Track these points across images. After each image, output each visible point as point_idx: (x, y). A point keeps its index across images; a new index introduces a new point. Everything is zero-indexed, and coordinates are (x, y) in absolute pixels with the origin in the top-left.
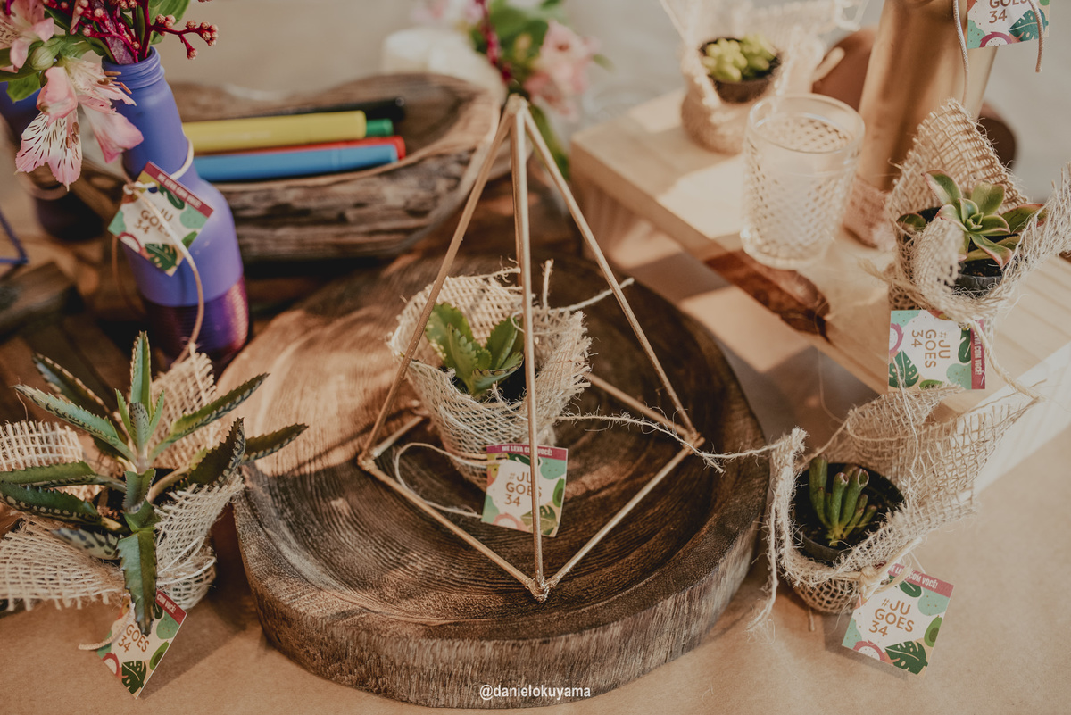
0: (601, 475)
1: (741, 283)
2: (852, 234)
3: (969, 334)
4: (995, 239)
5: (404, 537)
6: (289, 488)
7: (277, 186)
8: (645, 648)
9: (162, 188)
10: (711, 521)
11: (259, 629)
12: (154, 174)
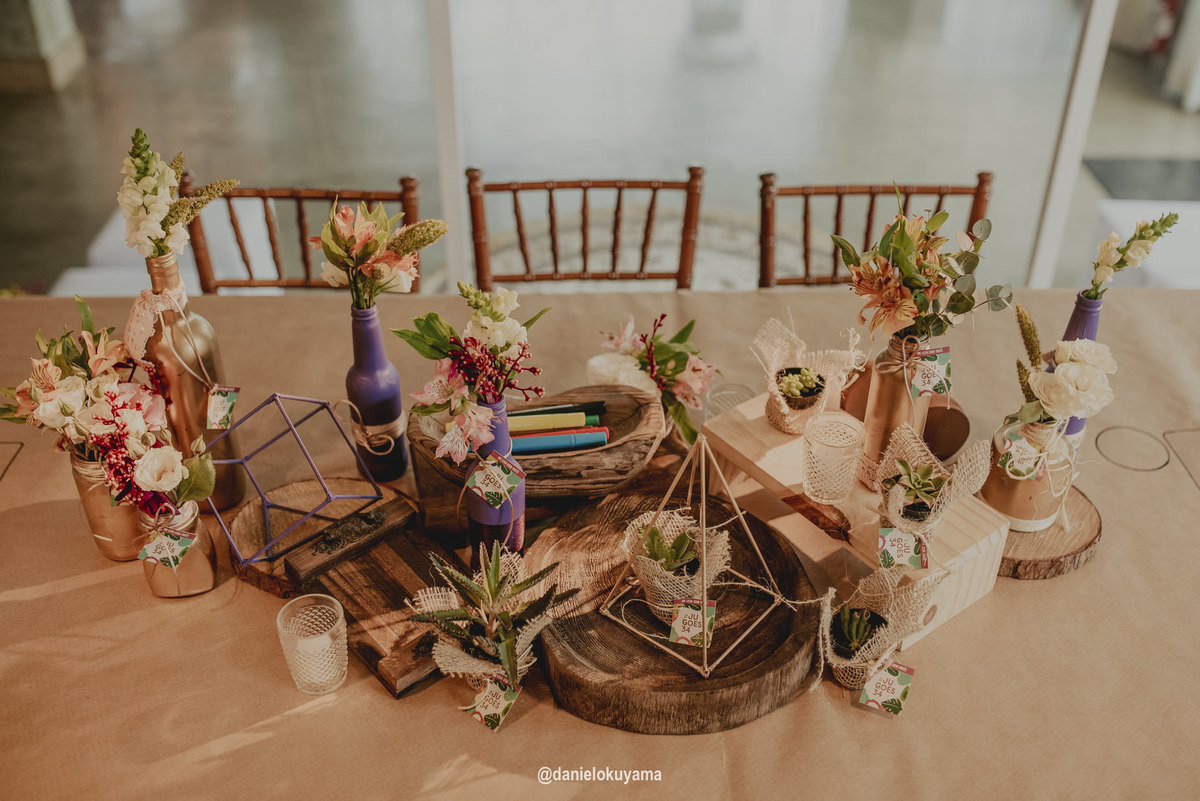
0: (731, 617)
1: (803, 512)
2: (864, 485)
3: (919, 541)
4: (928, 492)
5: (629, 649)
6: (564, 625)
7: (544, 456)
8: (759, 701)
9: (499, 464)
10: (791, 637)
11: (552, 699)
12: (496, 457)
